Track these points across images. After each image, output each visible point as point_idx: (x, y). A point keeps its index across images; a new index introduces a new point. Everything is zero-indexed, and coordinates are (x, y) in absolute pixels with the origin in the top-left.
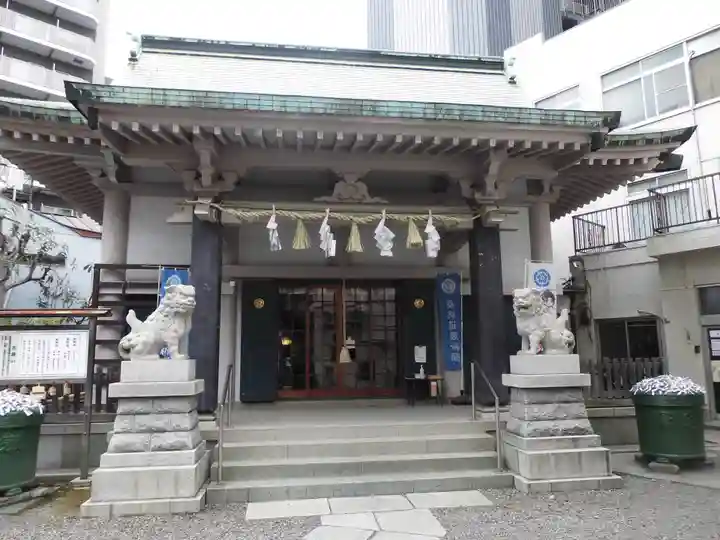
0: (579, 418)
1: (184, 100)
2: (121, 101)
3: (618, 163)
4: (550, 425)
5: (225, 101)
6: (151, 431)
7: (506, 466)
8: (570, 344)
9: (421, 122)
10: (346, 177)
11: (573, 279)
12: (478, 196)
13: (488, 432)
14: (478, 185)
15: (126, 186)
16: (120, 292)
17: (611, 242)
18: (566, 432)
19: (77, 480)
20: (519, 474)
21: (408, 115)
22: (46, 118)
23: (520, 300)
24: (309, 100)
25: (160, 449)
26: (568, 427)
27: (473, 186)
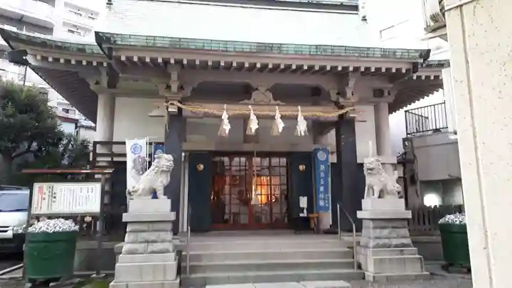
0: (404, 237)
1: (166, 43)
2: (128, 44)
3: (432, 78)
4: (387, 241)
5: (190, 44)
6: (147, 242)
7: (359, 267)
8: (399, 193)
9: (308, 57)
10: (259, 88)
11: (405, 153)
12: (341, 100)
13: (348, 248)
14: (341, 93)
15: (113, 90)
16: (109, 159)
17: (431, 128)
18: (396, 246)
19: (94, 275)
20: (367, 271)
21: (300, 53)
22: (71, 49)
23: (368, 165)
24: (241, 43)
25: (154, 252)
26: (398, 243)
27: (338, 94)
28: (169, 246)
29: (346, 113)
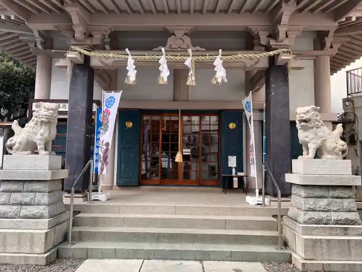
0: (350, 211)
4: (323, 215)
6: (21, 204)
7: (286, 244)
8: (343, 152)
10: (176, 32)
11: (345, 114)
12: (273, 43)
13: (274, 216)
14: (274, 35)
18: (337, 222)
20: (295, 252)
23: (302, 115)
25: (26, 217)
26: (340, 218)
27: (270, 36)
28: (44, 210)
29: (278, 55)
